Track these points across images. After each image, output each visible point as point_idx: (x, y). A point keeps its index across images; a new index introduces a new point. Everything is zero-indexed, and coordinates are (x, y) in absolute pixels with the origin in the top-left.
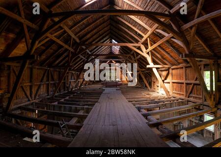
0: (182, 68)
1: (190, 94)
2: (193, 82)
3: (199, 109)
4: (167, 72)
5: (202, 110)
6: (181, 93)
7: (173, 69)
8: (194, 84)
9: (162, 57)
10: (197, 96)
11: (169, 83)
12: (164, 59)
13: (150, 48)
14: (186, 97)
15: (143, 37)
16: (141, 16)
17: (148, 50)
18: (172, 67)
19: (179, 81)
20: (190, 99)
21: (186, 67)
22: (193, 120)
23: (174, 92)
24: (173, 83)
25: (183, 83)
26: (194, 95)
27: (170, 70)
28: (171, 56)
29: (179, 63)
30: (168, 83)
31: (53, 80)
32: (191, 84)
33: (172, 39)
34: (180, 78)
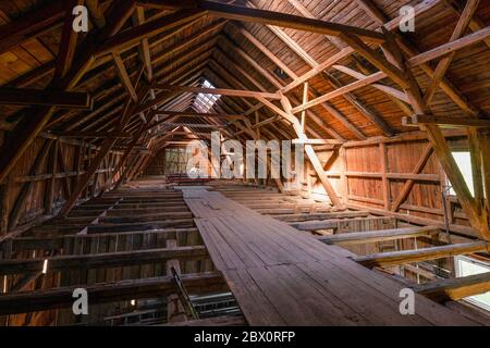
0: (377, 145)
1: (402, 202)
2: (412, 175)
3: (434, 241)
4: (331, 153)
5: (445, 244)
6: (373, 200)
7: (347, 148)
8: (415, 182)
9: (325, 122)
10: (425, 209)
11: (338, 177)
12: (328, 126)
13: (306, 104)
14: (390, 209)
15: (292, 80)
16: (307, 30)
17: (300, 108)
18: (346, 144)
19: (366, 173)
20: (401, 215)
21: (387, 144)
22: (416, 269)
23: (351, 196)
24: (348, 177)
25: (380, 179)
26: (414, 208)
27: (341, 150)
28: (350, 121)
29: (366, 136)
30: (333, 177)
31: (61, 169)
32: (404, 181)
33: (375, 86)
34: (369, 167)
